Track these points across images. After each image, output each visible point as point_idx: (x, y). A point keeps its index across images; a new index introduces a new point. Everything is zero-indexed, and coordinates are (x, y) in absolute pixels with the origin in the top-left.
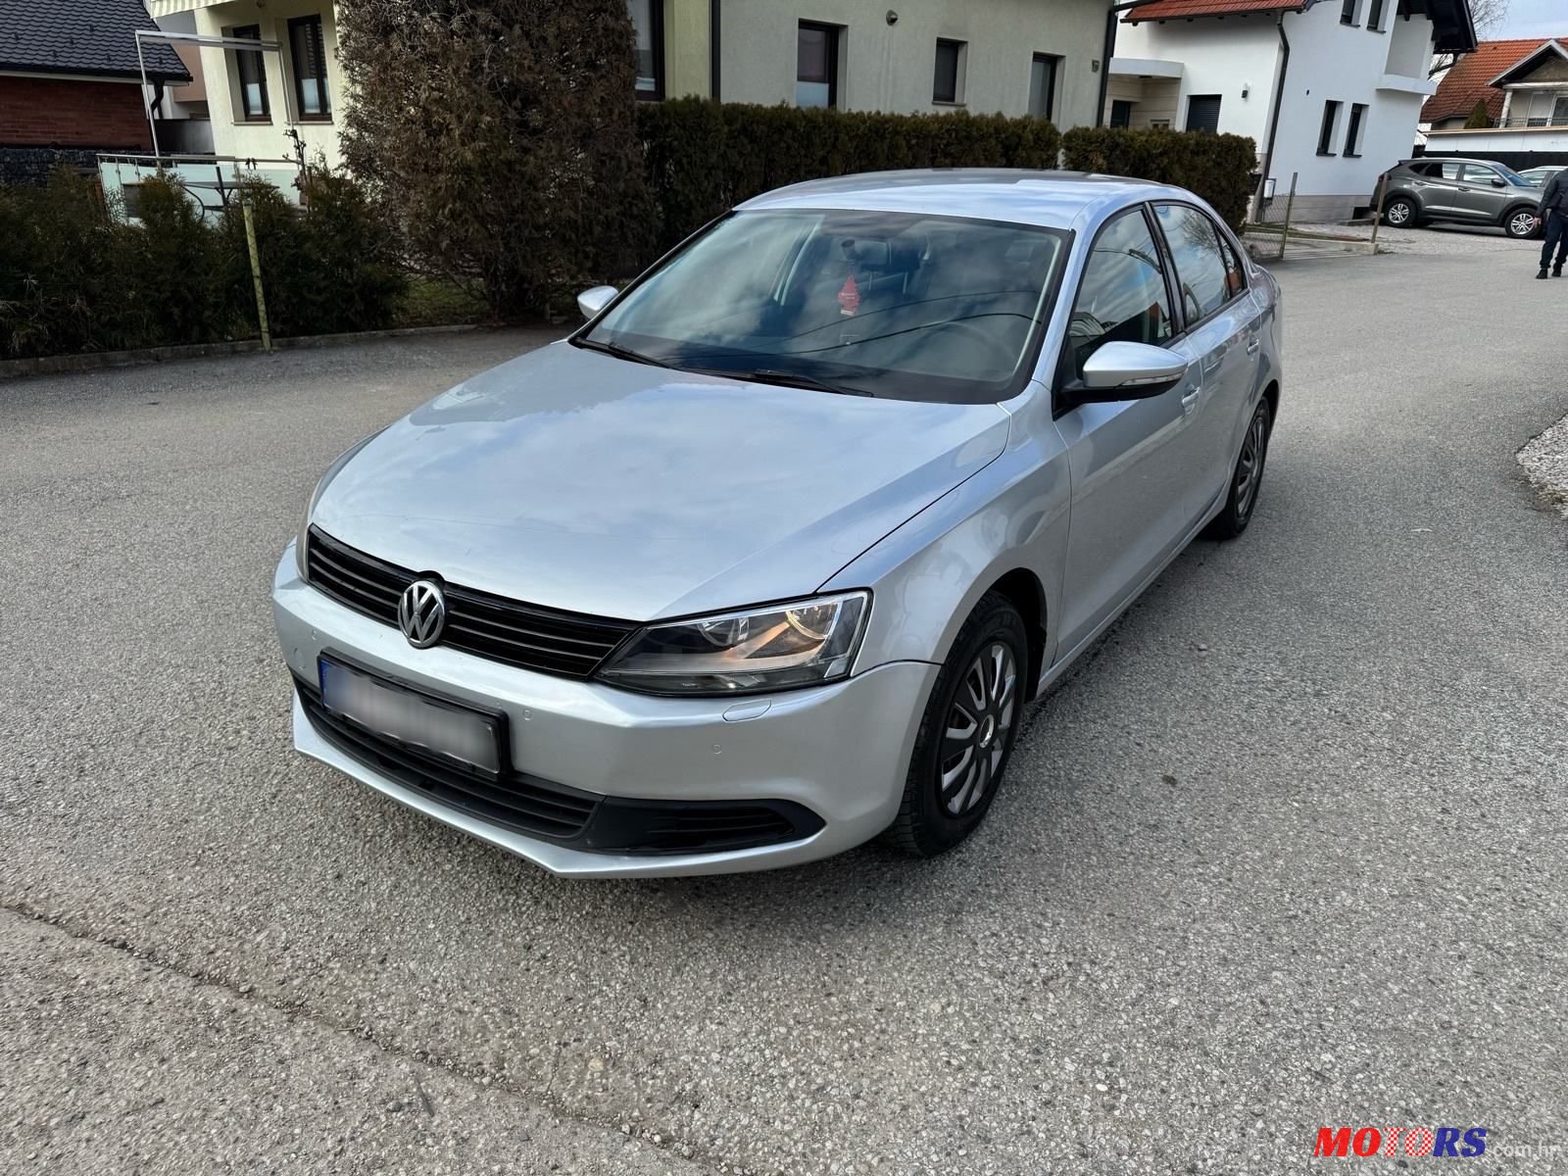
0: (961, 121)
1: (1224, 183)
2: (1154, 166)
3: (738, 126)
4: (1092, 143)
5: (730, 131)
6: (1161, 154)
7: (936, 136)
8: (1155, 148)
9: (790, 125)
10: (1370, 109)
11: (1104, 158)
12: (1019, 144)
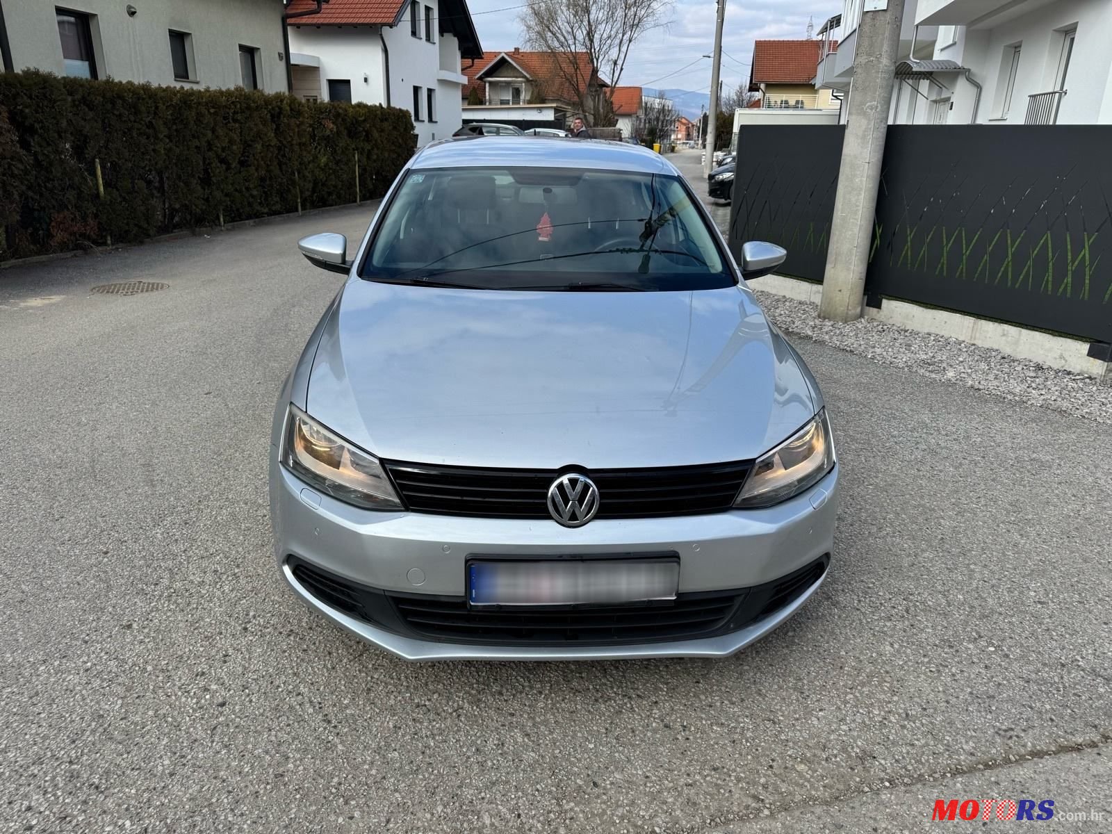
0: (241, 95)
1: (400, 141)
2: (361, 129)
3: (78, 97)
4: (322, 113)
5: (73, 101)
6: (364, 121)
7: (226, 106)
8: (360, 116)
9: (120, 97)
10: (437, 91)
11: (333, 123)
12: (280, 113)
